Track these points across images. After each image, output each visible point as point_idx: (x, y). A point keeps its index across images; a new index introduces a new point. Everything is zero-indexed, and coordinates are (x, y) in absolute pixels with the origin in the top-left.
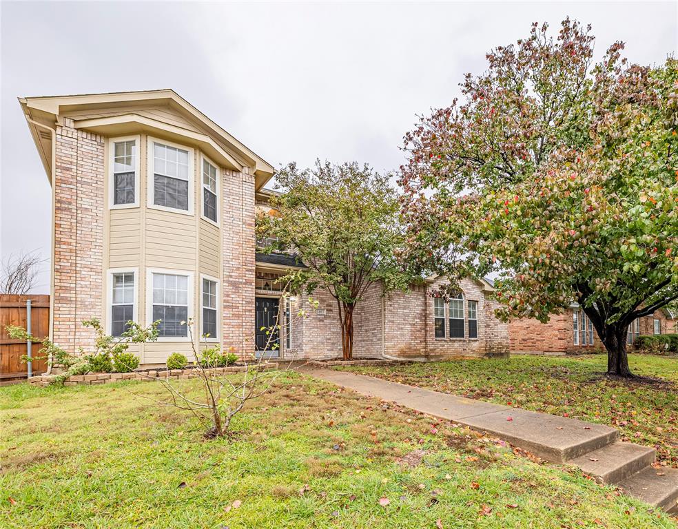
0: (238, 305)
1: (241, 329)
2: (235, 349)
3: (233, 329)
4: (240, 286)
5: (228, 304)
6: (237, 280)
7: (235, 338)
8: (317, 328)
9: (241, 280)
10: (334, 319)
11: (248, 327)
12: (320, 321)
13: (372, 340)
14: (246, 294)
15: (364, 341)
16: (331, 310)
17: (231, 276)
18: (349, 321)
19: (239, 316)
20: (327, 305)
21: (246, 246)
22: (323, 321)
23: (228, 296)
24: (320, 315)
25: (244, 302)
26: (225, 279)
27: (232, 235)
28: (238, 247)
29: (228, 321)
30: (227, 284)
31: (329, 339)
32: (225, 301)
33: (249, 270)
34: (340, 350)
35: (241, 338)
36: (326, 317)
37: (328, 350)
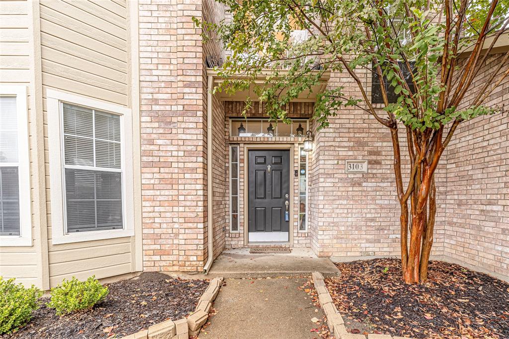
0: (170, 159)
1: (176, 209)
2: (167, 247)
3: (162, 209)
4: (174, 120)
5: (151, 159)
6: (168, 108)
7: (164, 226)
8: (347, 198)
9: (174, 108)
10: (383, 180)
11: (188, 203)
12: (353, 185)
13: (479, 228)
14: (184, 137)
15: (451, 224)
16: (378, 163)
17: (156, 101)
18: (424, 187)
19: (171, 183)
20: (371, 153)
21: (183, 31)
22: (360, 185)
23: (151, 142)
24: (354, 173)
25: (181, 154)
26: (144, 108)
27: (155, 14)
28: (168, 38)
29: (152, 192)
30: (148, 119)
31: (372, 220)
32: (143, 154)
33: (189, 85)
34: (394, 241)
35: (176, 226)
36: (366, 177)
37: (368, 241)
